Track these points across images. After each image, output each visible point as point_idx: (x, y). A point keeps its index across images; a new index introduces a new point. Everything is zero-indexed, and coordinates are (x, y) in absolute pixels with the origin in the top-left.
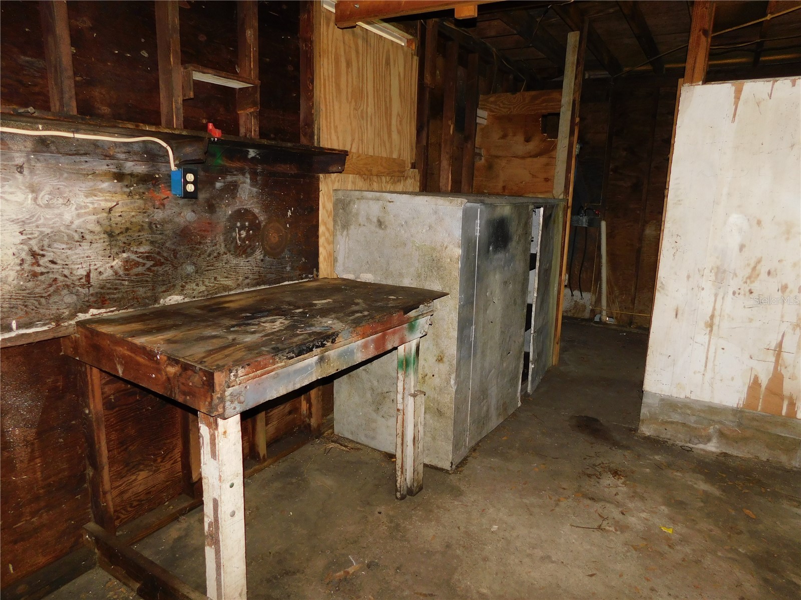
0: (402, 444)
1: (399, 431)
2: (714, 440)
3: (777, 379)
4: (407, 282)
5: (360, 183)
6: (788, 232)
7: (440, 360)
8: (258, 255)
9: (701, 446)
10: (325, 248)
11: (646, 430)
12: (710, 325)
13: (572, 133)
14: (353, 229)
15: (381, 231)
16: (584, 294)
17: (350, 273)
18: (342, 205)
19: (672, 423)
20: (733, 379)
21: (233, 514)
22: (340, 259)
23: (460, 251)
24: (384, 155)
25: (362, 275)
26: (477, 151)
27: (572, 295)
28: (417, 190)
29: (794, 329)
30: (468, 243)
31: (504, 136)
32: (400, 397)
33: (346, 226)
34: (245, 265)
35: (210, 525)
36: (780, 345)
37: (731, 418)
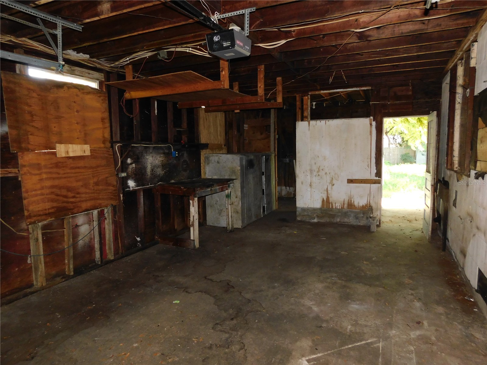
0: (228, 217)
1: (227, 214)
2: (316, 218)
3: (328, 198)
4: (226, 177)
5: (211, 152)
6: (325, 159)
7: (236, 197)
8: (188, 171)
9: (313, 221)
10: (202, 170)
11: (299, 219)
12: (311, 185)
13: (275, 132)
14: (210, 164)
15: (218, 164)
16: (290, 188)
17: (210, 176)
18: (207, 158)
19: (305, 215)
20: (318, 200)
21: (196, 219)
22: (207, 173)
23: (240, 168)
24: (216, 143)
25: (214, 177)
26: (245, 138)
27: (286, 189)
28: (226, 153)
29: (330, 184)
30: (241, 166)
31: (254, 133)
32: (227, 205)
33: (208, 164)
34: (185, 174)
35: (192, 222)
36: (327, 189)
37: (319, 211)
